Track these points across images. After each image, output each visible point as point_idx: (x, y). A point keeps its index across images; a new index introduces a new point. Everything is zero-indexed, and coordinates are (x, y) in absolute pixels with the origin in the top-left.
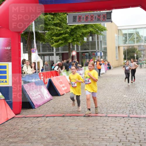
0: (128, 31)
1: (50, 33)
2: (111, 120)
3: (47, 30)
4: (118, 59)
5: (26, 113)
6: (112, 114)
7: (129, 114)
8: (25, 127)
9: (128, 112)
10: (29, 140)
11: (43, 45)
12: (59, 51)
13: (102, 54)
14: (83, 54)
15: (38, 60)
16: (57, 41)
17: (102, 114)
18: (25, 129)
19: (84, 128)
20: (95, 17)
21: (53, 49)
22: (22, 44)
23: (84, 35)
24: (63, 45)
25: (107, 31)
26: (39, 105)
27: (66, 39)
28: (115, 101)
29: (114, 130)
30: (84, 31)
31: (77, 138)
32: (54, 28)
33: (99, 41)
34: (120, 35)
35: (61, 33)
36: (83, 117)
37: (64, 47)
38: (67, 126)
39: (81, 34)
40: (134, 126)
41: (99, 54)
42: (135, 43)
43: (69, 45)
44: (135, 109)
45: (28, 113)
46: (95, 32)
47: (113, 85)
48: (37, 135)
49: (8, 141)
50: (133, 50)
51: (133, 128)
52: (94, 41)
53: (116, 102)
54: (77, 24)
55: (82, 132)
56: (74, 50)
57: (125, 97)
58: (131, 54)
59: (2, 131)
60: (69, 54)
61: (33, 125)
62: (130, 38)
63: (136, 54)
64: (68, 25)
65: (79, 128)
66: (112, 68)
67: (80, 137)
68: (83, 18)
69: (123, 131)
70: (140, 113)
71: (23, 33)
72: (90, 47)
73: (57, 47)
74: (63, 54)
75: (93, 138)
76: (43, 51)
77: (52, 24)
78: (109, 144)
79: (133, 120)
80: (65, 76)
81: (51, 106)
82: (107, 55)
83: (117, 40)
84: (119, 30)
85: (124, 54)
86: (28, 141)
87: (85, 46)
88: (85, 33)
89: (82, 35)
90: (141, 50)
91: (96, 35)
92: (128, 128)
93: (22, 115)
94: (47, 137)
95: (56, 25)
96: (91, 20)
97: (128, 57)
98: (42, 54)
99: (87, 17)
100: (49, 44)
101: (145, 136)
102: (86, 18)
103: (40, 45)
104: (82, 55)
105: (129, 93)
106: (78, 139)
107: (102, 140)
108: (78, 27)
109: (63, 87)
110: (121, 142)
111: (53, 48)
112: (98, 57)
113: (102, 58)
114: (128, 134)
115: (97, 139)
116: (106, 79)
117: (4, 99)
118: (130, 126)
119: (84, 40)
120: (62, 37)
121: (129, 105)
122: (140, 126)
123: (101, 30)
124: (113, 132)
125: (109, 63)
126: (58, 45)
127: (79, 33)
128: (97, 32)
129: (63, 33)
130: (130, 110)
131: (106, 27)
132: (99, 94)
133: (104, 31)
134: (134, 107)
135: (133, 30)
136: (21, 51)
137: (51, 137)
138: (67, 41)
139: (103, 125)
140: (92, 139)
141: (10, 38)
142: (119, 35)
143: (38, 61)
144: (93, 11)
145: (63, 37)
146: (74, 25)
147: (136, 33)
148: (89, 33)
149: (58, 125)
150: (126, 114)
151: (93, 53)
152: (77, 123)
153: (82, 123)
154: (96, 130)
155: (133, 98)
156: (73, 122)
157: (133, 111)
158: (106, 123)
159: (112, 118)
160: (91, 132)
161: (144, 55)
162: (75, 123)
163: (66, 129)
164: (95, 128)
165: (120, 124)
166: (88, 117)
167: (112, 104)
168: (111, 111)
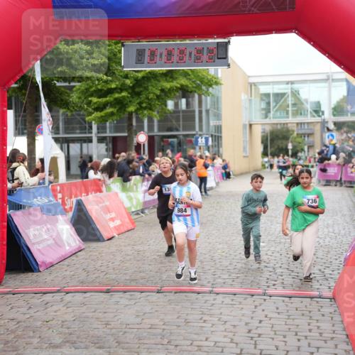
0: (273, 88)
1: (83, 88)
2: (223, 302)
3: (76, 79)
4: (248, 154)
5: (17, 283)
6: (226, 288)
7: (265, 288)
8: (11, 317)
9: (263, 283)
10: (20, 350)
12: (106, 132)
13: (210, 143)
14: (163, 141)
15: (54, 153)
16: (102, 106)
18: (11, 322)
19: (156, 321)
20: (190, 53)
21: (91, 127)
23: (166, 94)
24: (115, 118)
25: (222, 86)
26: (51, 263)
27: (122, 103)
29: (228, 326)
30: (167, 85)
31: (137, 346)
33: (204, 109)
34: (253, 98)
35: (111, 89)
36: (155, 294)
37: (117, 123)
38: (116, 316)
39: (158, 92)
40: (276, 315)
41: (201, 141)
42: (288, 117)
43: (130, 119)
44: (282, 276)
45: (21, 282)
46: (193, 87)
48: (40, 337)
50: (285, 134)
51: (272, 321)
52: (191, 109)
54: (148, 69)
55: (149, 330)
56: (143, 131)
58: (280, 143)
60: (128, 139)
61: (31, 311)
62: (277, 107)
63: (292, 142)
64: (125, 69)
65: (143, 319)
67: (145, 342)
68: (161, 55)
69: (249, 327)
70: (292, 285)
71: (14, 86)
72: (181, 123)
73: (101, 122)
74: (114, 139)
75: (176, 346)
76: (67, 130)
79: (275, 303)
80: (117, 194)
81: (78, 266)
82: (221, 144)
83: (246, 108)
84: (252, 86)
85: (262, 142)
86: (15, 353)
87: (168, 121)
88: (169, 90)
89: (163, 94)
90: (304, 135)
91: (196, 96)
92: (260, 322)
93: (7, 287)
94: (65, 342)
96: (180, 60)
97: (273, 149)
98: (63, 138)
99: (170, 54)
100: (83, 115)
101: (299, 340)
102: (168, 54)
103: (58, 116)
104: (162, 144)
105: (269, 237)
106: (139, 347)
107: (197, 351)
108: (152, 76)
109: (112, 220)
111: (90, 123)
112: (200, 148)
114: (260, 335)
115: (186, 347)
116: (218, 203)
118: (266, 316)
119: (166, 106)
120: (112, 99)
121: (266, 265)
122: (289, 316)
123: (207, 83)
124: (225, 331)
126: (102, 117)
127: (154, 90)
128: (199, 87)
129: (115, 89)
130: (268, 279)
131: (219, 76)
133: (214, 86)
134: (279, 270)
135: (285, 86)
137: (75, 343)
138: (126, 108)
139: (202, 314)
140: (173, 347)
142: (251, 96)
143: (52, 156)
144: (184, 39)
145: (116, 99)
146: (142, 71)
147: (292, 92)
148: (178, 89)
149: (94, 312)
150: (259, 288)
151: (188, 139)
152: (139, 309)
153: (152, 308)
154: (185, 325)
155: (278, 249)
156: (129, 307)
157: (276, 281)
158: (209, 308)
159: (225, 297)
160: (172, 331)
161: (309, 147)
162: (135, 309)
163: (112, 323)
164: (183, 321)
165: (243, 312)
166: (167, 294)
167: (227, 264)
168: (224, 279)
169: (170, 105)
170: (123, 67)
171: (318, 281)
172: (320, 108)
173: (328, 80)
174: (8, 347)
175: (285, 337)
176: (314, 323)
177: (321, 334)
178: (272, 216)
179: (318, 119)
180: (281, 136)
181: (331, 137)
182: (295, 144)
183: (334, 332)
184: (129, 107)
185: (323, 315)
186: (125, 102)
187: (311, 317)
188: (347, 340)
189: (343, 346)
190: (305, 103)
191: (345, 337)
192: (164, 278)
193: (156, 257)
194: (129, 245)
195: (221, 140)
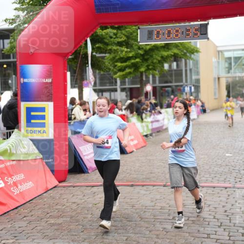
0: (233, 54)
1: (111, 57)
2: (207, 192)
3: (108, 52)
4: (217, 97)
5: (75, 180)
6: (208, 183)
7: (234, 183)
8: (74, 201)
9: (232, 180)
10: (80, 222)
11: (101, 75)
12: (125, 85)
13: (193, 90)
16: (123, 68)
18: (73, 205)
19: (164, 205)
20: (183, 32)
21: (116, 82)
22: (69, 74)
23: (164, 59)
24: (132, 75)
25: (200, 53)
27: (136, 66)
28: (213, 162)
29: (211, 207)
30: (165, 54)
31: (153, 220)
32: (118, 49)
33: (188, 69)
35: (129, 57)
36: (162, 187)
37: (133, 79)
38: (138, 201)
39: (159, 59)
41: (187, 89)
43: (141, 76)
45: (78, 179)
46: (182, 54)
47: (209, 138)
48: (92, 214)
49: (48, 222)
52: (180, 69)
53: (215, 163)
54: (153, 43)
55: (160, 210)
56: (150, 83)
57: (228, 157)
59: (38, 207)
60: (140, 89)
61: (85, 198)
62: (237, 64)
64: (140, 44)
65: (155, 203)
66: (208, 111)
67: (158, 217)
68: (164, 34)
69: (225, 209)
71: (70, 57)
72: (174, 78)
73: (123, 78)
74: (131, 90)
76: (101, 85)
77: (114, 43)
78: (203, 229)
80: (134, 124)
82: (200, 92)
83: (216, 67)
84: (220, 52)
85: (227, 89)
86: (77, 223)
87: (165, 77)
88: (167, 57)
89: (162, 59)
91: (183, 60)
92: (232, 205)
93: (70, 183)
95: (120, 44)
96: (176, 36)
97: (233, 94)
98: (99, 89)
99: (169, 32)
100: (110, 74)
104: (161, 91)
105: (235, 150)
107: (192, 224)
108: (155, 48)
109: (132, 140)
110: (222, 227)
111: (116, 80)
112: (186, 94)
113: (191, 95)
114: (233, 214)
116: (199, 128)
117: (41, 159)
118: (236, 202)
119: (163, 67)
120: (130, 64)
121: (233, 168)
123: (190, 51)
124: (210, 211)
125: (202, 103)
126: (123, 75)
127: (157, 57)
128: (185, 54)
129: (132, 57)
130: (235, 177)
131: (198, 46)
133: (195, 54)
134: (242, 172)
135: (241, 52)
136: (67, 85)
137: (114, 218)
138: (138, 69)
141: (51, 65)
142: (219, 59)
144: (179, 23)
145: (132, 63)
146: (148, 45)
148: (171, 56)
149: (124, 198)
150: (230, 183)
151: (178, 88)
152: (152, 197)
153: (161, 196)
155: (241, 158)
156: (146, 195)
157: (241, 179)
159: (208, 189)
162: (150, 197)
163: (136, 206)
165: (220, 199)
167: (208, 168)
168: (207, 178)
169: (166, 66)
170: (139, 42)
174: (72, 220)
178: (235, 137)
184: (141, 68)
186: (138, 65)
192: (167, 177)
193: (161, 163)
194: (143, 156)
195: (200, 88)
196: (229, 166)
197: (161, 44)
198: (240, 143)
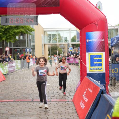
0: (52, 33)
6: (37, 100)
7: (50, 99)
13: (31, 51)
14: (15, 50)
17: (29, 99)
19: (13, 112)
20: (25, 20)
23: (16, 34)
25: (35, 31)
29: (38, 112)
30: (16, 31)
33: (29, 39)
34: (45, 36)
36: (12, 102)
39: (13, 33)
40: (54, 108)
41: (28, 50)
42: (57, 42)
43: (3, 42)
44: (56, 95)
46: (25, 32)
50: (56, 48)
51: (53, 110)
52: (24, 39)
54: (10, 25)
55: (11, 115)
56: (8, 46)
57: (48, 85)
58: (54, 51)
60: (3, 49)
62: (54, 38)
63: (58, 51)
65: (8, 111)
68: (14, 20)
70: (59, 98)
72: (21, 44)
79: (54, 104)
82: (35, 51)
83: (43, 39)
84: (45, 32)
85: (48, 51)
87: (17, 43)
88: (17, 32)
89: (14, 34)
90: (62, 48)
91: (26, 34)
96: (21, 22)
97: (52, 53)
101: (62, 116)
102: (17, 20)
104: (14, 51)
105: (51, 82)
108: (11, 28)
112: (28, 52)
113: (30, 53)
114: (49, 115)
118: (51, 109)
119: (16, 38)
121: (50, 91)
122: (58, 108)
123: (30, 30)
124: (37, 114)
128: (27, 32)
130: (51, 96)
131: (34, 28)
132: (27, 83)
133: (32, 31)
134: (55, 93)
135: (55, 32)
138: (2, 38)
139: (29, 109)
146: (7, 26)
147: (58, 34)
148: (20, 32)
150: (48, 99)
151: (24, 49)
152: (7, 108)
153: (12, 108)
154: (23, 113)
155: (54, 86)
156: (3, 107)
157: (54, 97)
158: (32, 106)
159: (37, 103)
160: (19, 115)
161: (64, 52)
162: (6, 108)
164: (23, 111)
166: (17, 102)
168: (37, 97)
169: (17, 38)
170: (1, 24)
171: (68, 96)
172: (67, 39)
173: (69, 30)
175: (57, 115)
176: (67, 110)
177: (69, 114)
179: (66, 43)
180: (54, 49)
181: (71, 49)
182: (59, 51)
183: (73, 113)
185: (70, 108)
187: (65, 108)
188: (77, 115)
189: (76, 118)
190: (62, 38)
191: (77, 114)
192: (16, 97)
193: (13, 90)
194: (3, 86)
195: (35, 50)
196: (48, 90)
197: (14, 26)
198: (54, 78)
